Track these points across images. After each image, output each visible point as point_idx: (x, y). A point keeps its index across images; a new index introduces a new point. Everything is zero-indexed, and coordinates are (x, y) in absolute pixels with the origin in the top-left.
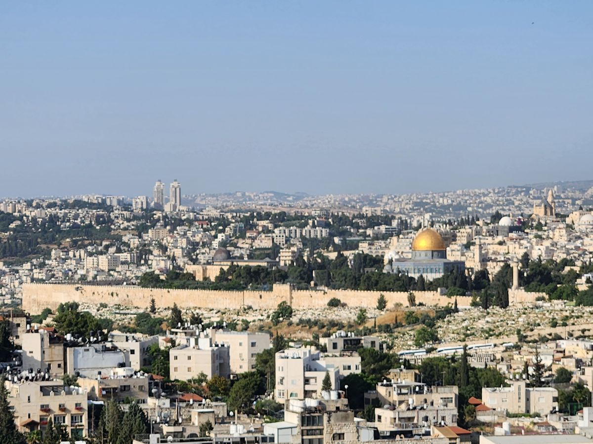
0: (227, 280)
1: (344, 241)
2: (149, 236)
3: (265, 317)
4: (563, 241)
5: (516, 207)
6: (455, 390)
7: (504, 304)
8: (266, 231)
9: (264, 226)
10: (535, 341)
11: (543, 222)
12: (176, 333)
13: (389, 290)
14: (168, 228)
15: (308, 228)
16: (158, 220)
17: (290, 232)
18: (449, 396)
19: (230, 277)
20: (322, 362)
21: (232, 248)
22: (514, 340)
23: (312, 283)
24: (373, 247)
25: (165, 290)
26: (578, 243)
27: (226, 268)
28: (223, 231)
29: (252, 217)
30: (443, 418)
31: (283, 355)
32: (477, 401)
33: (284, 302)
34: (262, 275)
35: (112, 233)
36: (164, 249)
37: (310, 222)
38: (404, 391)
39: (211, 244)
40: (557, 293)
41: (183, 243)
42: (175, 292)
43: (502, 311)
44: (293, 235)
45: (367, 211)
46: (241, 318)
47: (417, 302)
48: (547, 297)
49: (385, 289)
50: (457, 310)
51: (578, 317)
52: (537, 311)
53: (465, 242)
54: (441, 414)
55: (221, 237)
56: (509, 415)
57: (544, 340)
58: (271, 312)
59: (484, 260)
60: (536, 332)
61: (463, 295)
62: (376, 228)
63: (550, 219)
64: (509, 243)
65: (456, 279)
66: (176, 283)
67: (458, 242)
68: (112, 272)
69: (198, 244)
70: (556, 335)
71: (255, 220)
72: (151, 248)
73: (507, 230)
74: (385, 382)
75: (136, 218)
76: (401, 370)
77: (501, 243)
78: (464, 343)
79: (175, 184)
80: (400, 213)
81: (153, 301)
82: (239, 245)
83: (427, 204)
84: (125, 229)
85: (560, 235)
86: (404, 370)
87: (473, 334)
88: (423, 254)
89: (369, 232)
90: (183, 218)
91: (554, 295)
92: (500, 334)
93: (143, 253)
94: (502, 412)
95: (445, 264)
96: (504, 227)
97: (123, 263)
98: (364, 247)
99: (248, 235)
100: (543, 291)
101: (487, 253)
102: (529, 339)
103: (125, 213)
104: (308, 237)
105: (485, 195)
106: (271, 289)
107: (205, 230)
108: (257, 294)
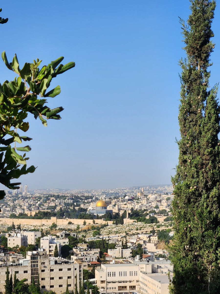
0: (37, 216)
1: (77, 204)
2: (16, 202)
3: (48, 228)
4: (145, 204)
5: (135, 193)
6: (99, 250)
7: (122, 223)
8: (53, 201)
9: (52, 199)
10: (131, 235)
11: (140, 198)
12: (12, 232)
13: (87, 219)
14: (23, 200)
15: (66, 200)
16: (20, 197)
17: (61, 201)
18: (97, 252)
19: (38, 215)
20: (55, 241)
21: (42, 206)
22: (124, 234)
23: (64, 217)
24: (85, 206)
25: (17, 219)
26: (150, 204)
27: (37, 212)
28: (40, 201)
29: (49, 196)
30: (93, 259)
31: (43, 239)
32: (107, 253)
33: (54, 223)
34: (48, 214)
35: (5, 201)
36: (21, 206)
37: (67, 198)
38: (82, 250)
39: (36, 205)
40: (140, 220)
41: (27, 204)
42: (20, 220)
43: (122, 225)
44: (62, 202)
45: (86, 195)
46: (41, 228)
47: (96, 223)
48: (136, 221)
49: (86, 219)
50: (108, 225)
51: (145, 227)
52: (132, 225)
53: (114, 204)
54: (92, 257)
55: (39, 202)
56: (116, 258)
57: (134, 234)
58: (50, 226)
59: (119, 210)
60: (131, 232)
61: (110, 220)
62: (88, 200)
63: (142, 196)
64: (128, 204)
65: (108, 215)
66: (21, 217)
67: (112, 204)
68: (4, 214)
69: (31, 205)
70: (138, 233)
71: (50, 197)
72: (17, 206)
73: (127, 200)
74: (75, 247)
75: (13, 197)
76: (83, 244)
77: (125, 204)
78: (108, 236)
79: (26, 186)
80: (97, 195)
81: (13, 223)
82: (45, 205)
83: (106, 192)
84: (9, 200)
85: (144, 202)
86: (84, 244)
87: (112, 233)
88: (99, 208)
89: (86, 201)
90: (28, 196)
91: (139, 220)
92: (120, 233)
93: (14, 207)
94: (114, 257)
95: (106, 211)
96: (126, 199)
97: (7, 211)
98: (82, 206)
99: (47, 202)
100: (135, 219)
101: (121, 207)
102: (129, 234)
103: (9, 195)
104: (66, 203)
105: (125, 190)
106: (50, 219)
107: (34, 200)
108: (46, 220)
